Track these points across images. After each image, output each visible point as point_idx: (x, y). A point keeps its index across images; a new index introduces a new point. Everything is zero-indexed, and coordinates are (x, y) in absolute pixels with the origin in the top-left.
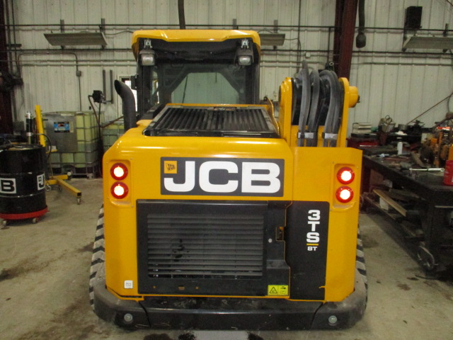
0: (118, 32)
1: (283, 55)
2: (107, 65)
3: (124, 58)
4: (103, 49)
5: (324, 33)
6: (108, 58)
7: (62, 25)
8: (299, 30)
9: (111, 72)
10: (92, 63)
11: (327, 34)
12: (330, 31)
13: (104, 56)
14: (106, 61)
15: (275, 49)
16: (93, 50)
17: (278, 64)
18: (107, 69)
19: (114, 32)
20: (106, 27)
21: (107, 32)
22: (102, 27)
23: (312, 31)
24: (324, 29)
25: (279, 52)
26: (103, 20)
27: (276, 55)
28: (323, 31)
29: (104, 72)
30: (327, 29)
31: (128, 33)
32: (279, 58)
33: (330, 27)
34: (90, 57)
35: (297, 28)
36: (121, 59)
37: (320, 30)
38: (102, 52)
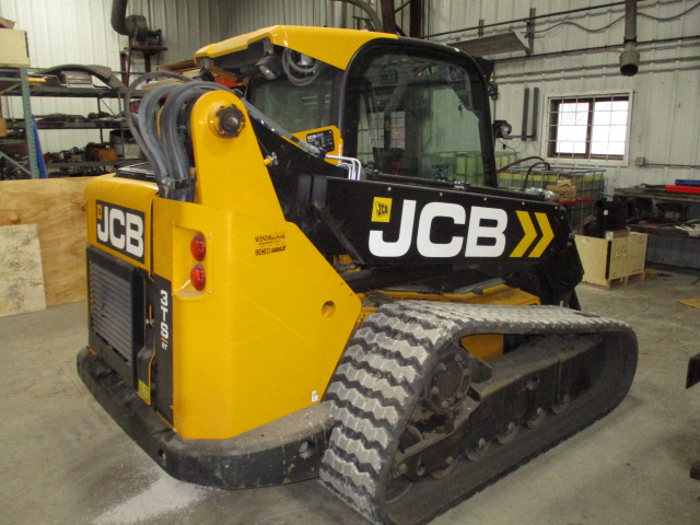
0: (552, 25)
2: (533, 81)
3: (557, 68)
4: (530, 55)
6: (534, 70)
7: (481, 27)
9: (536, 90)
10: (513, 79)
13: (530, 66)
14: (530, 74)
16: (517, 59)
18: (531, 87)
19: (547, 26)
20: (537, 21)
21: (537, 28)
22: (531, 22)
26: (532, 11)
29: (527, 92)
31: (566, 26)
34: (510, 71)
36: (553, 68)
38: (527, 61)
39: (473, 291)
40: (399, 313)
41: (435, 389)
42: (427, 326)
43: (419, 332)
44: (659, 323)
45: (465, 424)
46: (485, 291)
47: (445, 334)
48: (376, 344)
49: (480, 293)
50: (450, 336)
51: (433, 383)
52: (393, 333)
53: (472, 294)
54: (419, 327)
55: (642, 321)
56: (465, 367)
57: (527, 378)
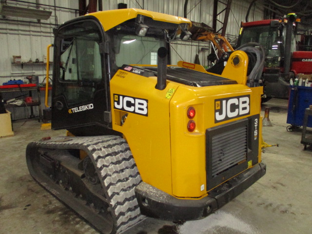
1: (45, 27)
5: (72, 14)
8: (55, 10)
11: (74, 14)
12: (76, 13)
15: (39, 22)
17: (42, 34)
23: (64, 11)
24: (72, 11)
25: (42, 25)
27: (40, 27)
28: (71, 12)
30: (74, 11)
32: (43, 29)
33: (76, 10)
35: (53, 8)
37: (70, 11)
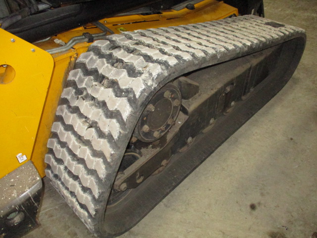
39: (187, 7)
40: (108, 52)
41: (146, 128)
42: (132, 72)
43: (124, 80)
44: (307, 14)
45: (176, 135)
46: (196, 6)
47: (150, 83)
48: (85, 89)
49: (192, 8)
50: (155, 85)
51: (143, 123)
52: (100, 78)
53: (186, 9)
54: (124, 73)
55: (295, 13)
56: (174, 99)
57: (226, 85)
